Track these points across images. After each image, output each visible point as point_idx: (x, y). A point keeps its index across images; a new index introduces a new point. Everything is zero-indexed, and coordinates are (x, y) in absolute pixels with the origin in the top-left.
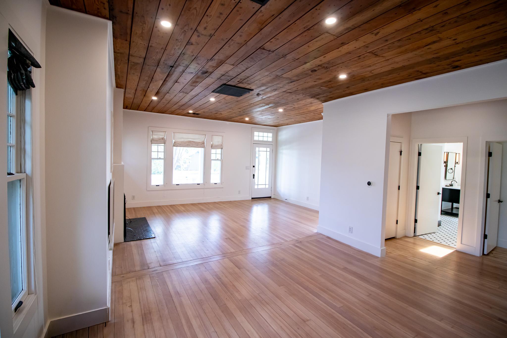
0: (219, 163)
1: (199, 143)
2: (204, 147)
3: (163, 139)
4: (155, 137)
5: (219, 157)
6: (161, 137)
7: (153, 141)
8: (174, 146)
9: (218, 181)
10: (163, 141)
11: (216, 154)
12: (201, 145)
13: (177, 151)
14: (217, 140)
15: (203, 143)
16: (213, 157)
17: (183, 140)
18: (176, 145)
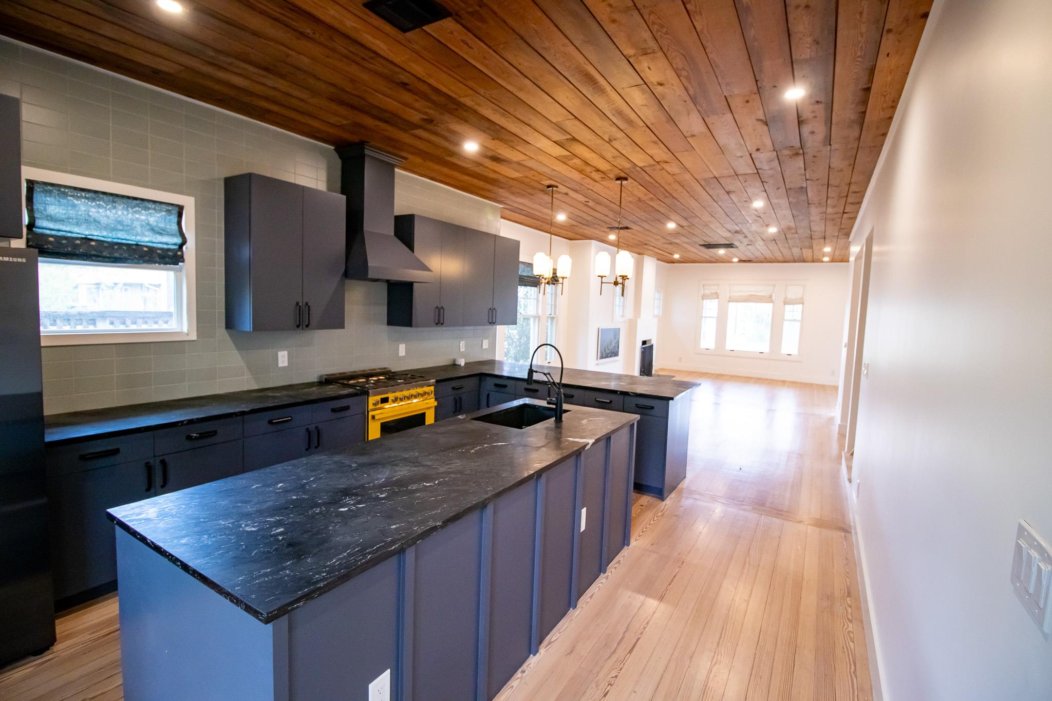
0: (797, 325)
1: (764, 296)
2: (772, 301)
3: (716, 293)
4: (707, 292)
5: (798, 316)
6: (714, 291)
7: (704, 297)
8: (729, 301)
9: (794, 351)
10: (716, 296)
11: (793, 312)
12: (769, 299)
13: (734, 309)
14: (794, 292)
15: (771, 297)
16: (788, 315)
17: (741, 294)
18: (731, 300)
